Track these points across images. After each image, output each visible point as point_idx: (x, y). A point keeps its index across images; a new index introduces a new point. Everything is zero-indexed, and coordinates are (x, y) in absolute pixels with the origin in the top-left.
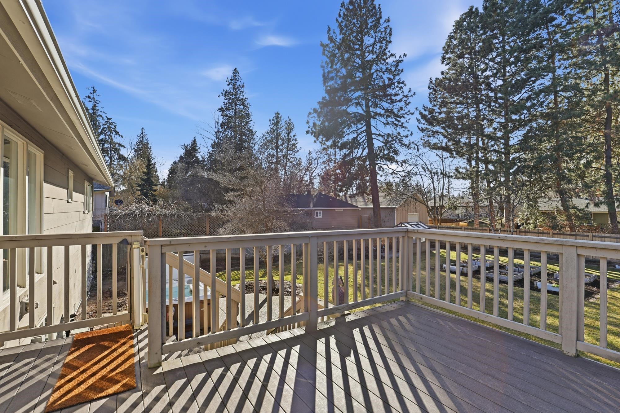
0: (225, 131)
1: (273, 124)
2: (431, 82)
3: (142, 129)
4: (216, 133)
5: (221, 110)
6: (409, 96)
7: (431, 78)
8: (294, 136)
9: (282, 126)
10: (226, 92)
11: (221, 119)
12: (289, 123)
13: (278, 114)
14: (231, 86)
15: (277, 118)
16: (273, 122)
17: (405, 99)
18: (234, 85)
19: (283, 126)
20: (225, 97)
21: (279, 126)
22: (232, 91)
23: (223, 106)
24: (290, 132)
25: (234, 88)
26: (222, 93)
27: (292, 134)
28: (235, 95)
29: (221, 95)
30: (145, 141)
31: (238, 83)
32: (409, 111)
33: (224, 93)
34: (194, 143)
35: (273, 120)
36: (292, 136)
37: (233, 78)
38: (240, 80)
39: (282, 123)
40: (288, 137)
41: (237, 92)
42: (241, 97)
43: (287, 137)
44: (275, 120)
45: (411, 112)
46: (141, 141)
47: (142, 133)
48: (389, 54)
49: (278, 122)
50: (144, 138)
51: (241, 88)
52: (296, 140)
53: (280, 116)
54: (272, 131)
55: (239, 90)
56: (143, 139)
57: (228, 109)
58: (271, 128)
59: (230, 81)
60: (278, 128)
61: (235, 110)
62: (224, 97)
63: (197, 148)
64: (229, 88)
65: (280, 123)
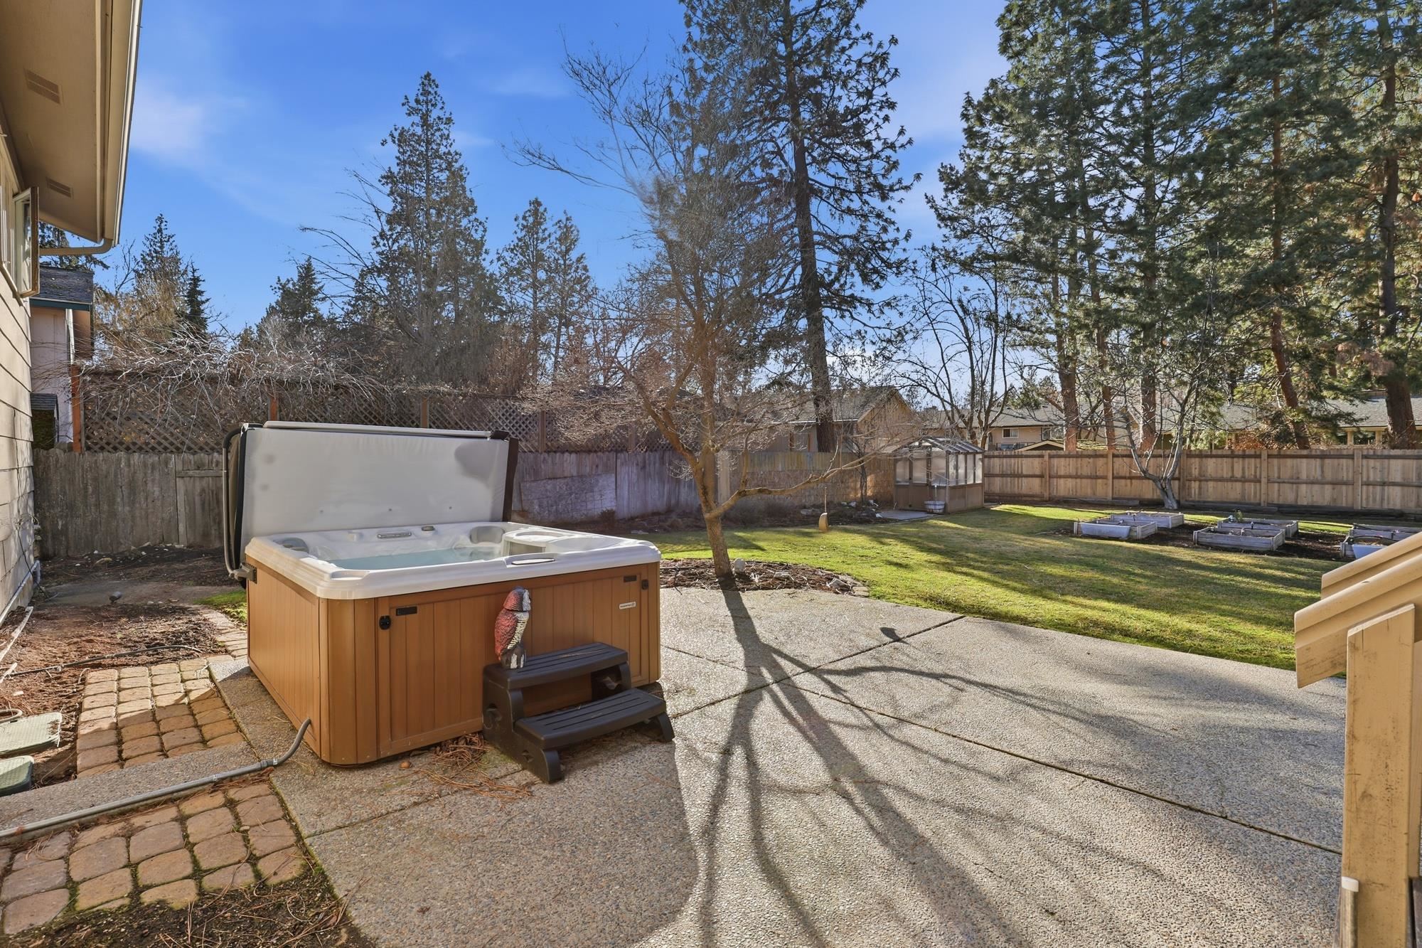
0: (400, 235)
1: (524, 227)
2: (969, 102)
3: (160, 219)
4: (375, 238)
5: (389, 178)
6: (898, 144)
7: (968, 93)
8: (579, 260)
9: (547, 233)
10: (401, 134)
11: (387, 205)
12: (566, 226)
13: (537, 203)
14: (417, 119)
15: (536, 213)
16: (525, 223)
17: (889, 152)
18: (425, 118)
19: (549, 236)
20: (399, 145)
21: (540, 235)
22: (419, 131)
23: (395, 169)
24: (568, 251)
25: (425, 123)
26: (392, 135)
27: (574, 255)
28: (428, 142)
29: (389, 140)
30: (167, 253)
31: (435, 113)
32: (900, 181)
33: (396, 134)
34: (307, 274)
35: (524, 218)
36: (574, 259)
37: (421, 98)
38: (440, 105)
39: (549, 226)
40: (565, 261)
41: (432, 135)
42: (443, 150)
43: (562, 262)
44: (531, 220)
45: (905, 183)
46: (156, 252)
47: (160, 231)
48: (855, 34)
49: (537, 223)
50: (167, 247)
51: (442, 126)
52: (585, 268)
53: (541, 209)
54: (521, 247)
55: (439, 130)
56: (162, 247)
57: (407, 179)
58: (520, 240)
59: (413, 104)
60: (537, 239)
61: (428, 184)
62: (395, 148)
63: (316, 287)
64: (410, 123)
65: (543, 227)
